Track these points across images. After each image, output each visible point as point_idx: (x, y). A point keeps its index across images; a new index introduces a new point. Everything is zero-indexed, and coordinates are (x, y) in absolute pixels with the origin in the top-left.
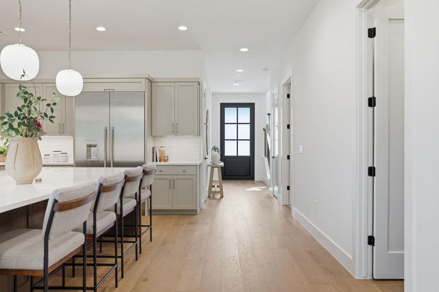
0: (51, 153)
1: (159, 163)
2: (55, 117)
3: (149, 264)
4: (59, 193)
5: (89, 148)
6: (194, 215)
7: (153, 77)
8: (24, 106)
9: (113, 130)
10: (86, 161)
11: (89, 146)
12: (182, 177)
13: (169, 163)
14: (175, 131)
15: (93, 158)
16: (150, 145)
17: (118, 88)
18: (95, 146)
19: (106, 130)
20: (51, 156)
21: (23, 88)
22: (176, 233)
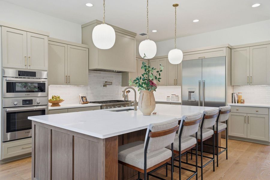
0: (171, 96)
1: (236, 104)
2: (161, 78)
3: (223, 177)
4: (152, 126)
5: (190, 93)
6: (267, 145)
7: (232, 45)
8: (144, 73)
9: (204, 83)
10: (188, 101)
11: (190, 92)
12: (255, 115)
13: (245, 104)
14: (250, 82)
15: (192, 99)
16: (230, 91)
17: (207, 55)
18: (193, 92)
19: (200, 83)
20: (170, 97)
21: (144, 64)
22: (248, 157)
